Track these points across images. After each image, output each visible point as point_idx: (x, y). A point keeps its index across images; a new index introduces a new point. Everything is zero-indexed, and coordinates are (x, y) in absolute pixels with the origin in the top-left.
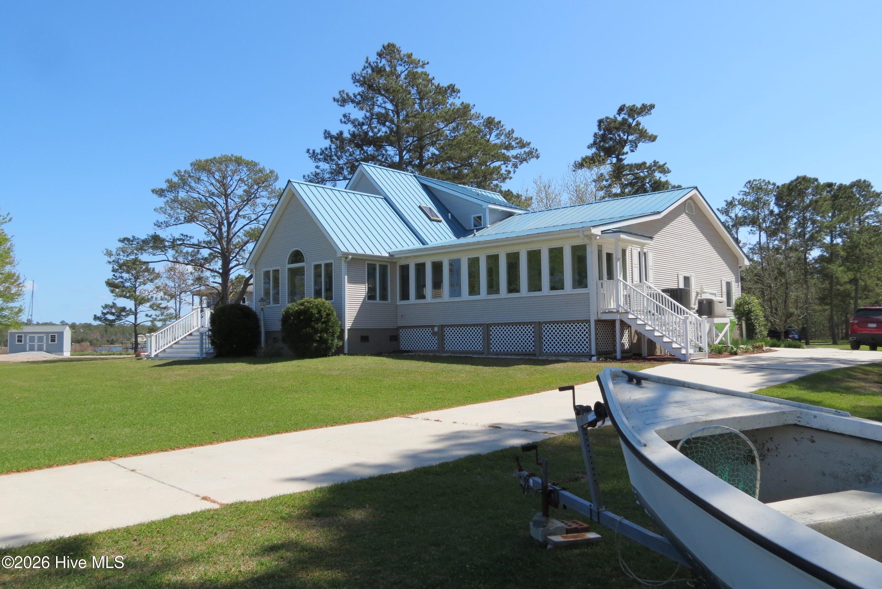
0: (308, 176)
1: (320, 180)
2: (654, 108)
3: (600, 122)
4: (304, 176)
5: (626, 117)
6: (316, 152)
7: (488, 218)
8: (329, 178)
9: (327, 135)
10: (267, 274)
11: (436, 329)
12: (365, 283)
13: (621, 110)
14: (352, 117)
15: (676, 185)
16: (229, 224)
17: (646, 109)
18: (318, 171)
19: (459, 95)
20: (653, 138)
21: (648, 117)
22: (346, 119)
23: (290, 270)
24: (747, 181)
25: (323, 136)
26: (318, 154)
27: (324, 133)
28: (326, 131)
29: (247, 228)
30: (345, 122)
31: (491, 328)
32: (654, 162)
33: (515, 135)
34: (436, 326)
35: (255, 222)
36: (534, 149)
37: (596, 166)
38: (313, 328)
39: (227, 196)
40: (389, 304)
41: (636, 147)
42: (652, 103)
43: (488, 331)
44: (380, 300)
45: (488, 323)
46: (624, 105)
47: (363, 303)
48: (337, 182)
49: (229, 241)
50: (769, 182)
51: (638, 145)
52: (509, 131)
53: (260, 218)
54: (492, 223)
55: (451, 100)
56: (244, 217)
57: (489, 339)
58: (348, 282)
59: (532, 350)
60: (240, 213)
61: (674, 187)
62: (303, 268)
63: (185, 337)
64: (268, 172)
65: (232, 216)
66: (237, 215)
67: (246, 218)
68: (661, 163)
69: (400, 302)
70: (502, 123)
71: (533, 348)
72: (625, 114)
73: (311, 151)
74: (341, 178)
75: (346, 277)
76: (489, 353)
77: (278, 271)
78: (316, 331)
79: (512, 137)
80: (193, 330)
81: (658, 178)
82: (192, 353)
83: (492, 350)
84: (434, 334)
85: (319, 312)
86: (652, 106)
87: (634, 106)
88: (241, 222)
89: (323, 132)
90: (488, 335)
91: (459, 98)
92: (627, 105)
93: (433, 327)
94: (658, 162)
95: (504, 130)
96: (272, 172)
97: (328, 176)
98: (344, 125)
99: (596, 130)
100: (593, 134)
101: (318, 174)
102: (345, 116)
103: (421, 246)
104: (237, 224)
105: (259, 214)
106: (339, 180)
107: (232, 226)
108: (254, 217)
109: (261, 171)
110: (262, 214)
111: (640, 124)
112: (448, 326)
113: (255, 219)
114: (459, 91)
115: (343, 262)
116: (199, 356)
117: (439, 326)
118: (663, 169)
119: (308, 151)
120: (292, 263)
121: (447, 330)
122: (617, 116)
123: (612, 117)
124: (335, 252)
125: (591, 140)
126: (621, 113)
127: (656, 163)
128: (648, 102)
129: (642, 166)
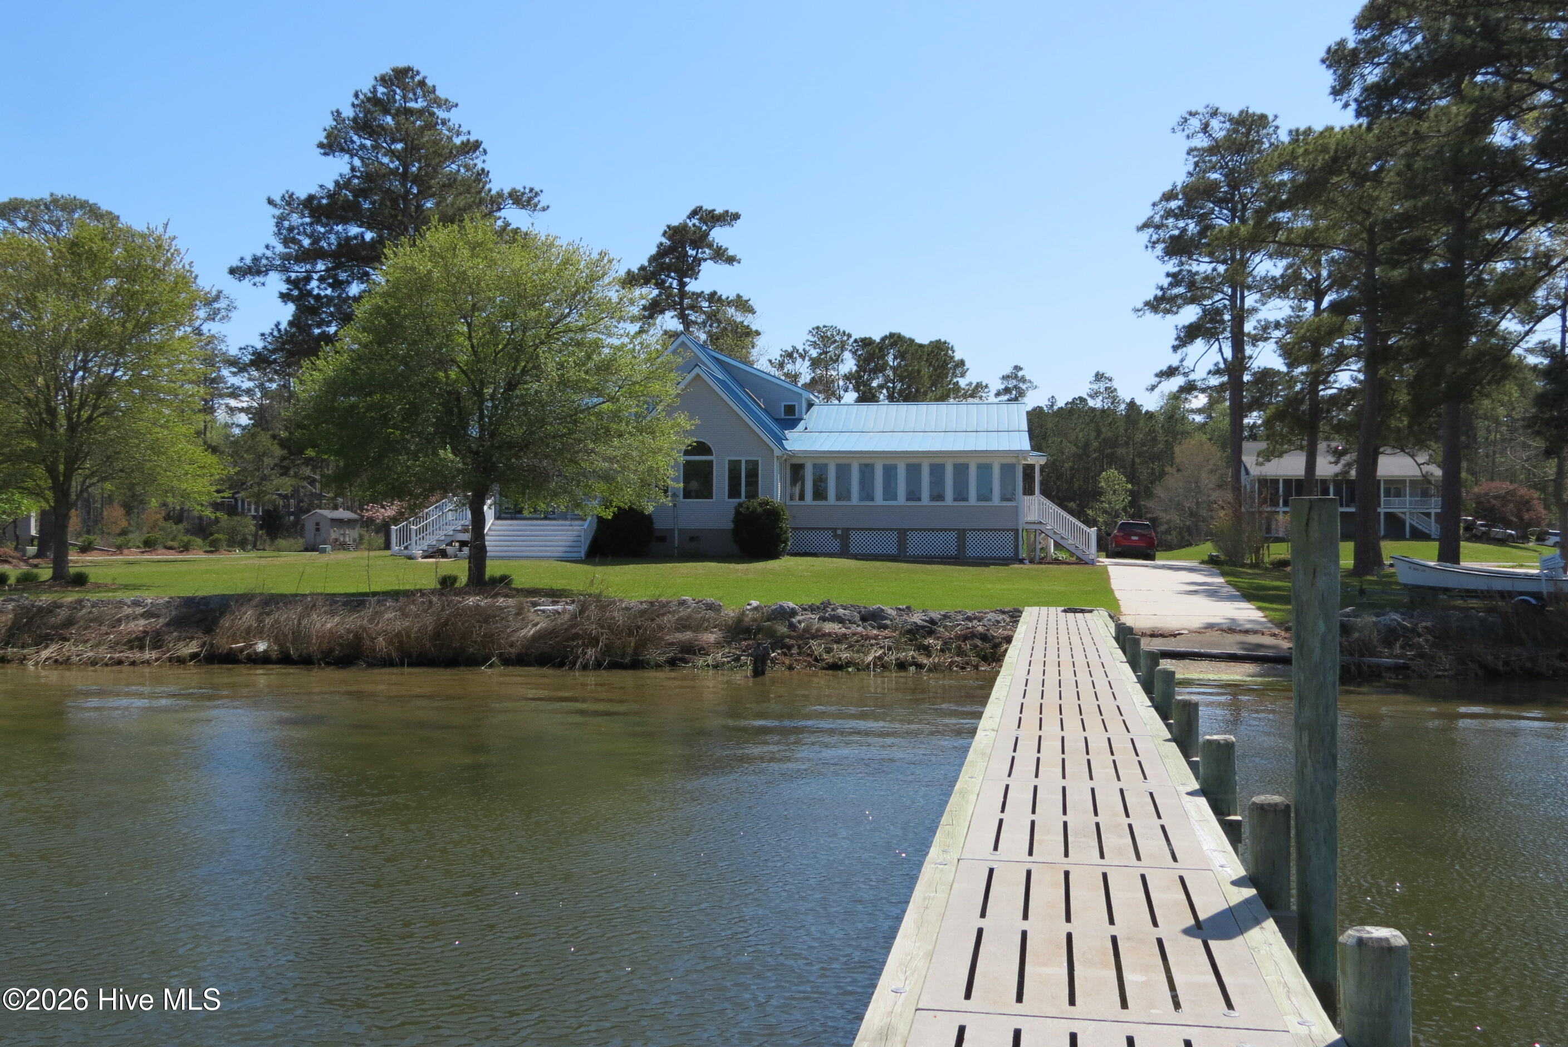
2: (739, 218)
3: (669, 228)
5: (698, 224)
11: (839, 532)
13: (694, 213)
17: (728, 218)
20: (731, 260)
21: (726, 229)
24: (815, 326)
31: (905, 536)
32: (737, 295)
34: (836, 529)
41: (703, 267)
42: (737, 211)
46: (701, 208)
50: (844, 332)
51: (706, 265)
68: (744, 298)
72: (699, 220)
84: (836, 536)
86: (736, 217)
87: (714, 210)
92: (704, 208)
94: (741, 296)
99: (661, 238)
100: (657, 243)
112: (854, 529)
114: (485, 152)
117: (843, 529)
118: (744, 306)
121: (852, 533)
122: (688, 221)
123: (682, 222)
125: (653, 251)
126: (693, 217)
127: (739, 296)
128: (732, 210)
129: (713, 298)
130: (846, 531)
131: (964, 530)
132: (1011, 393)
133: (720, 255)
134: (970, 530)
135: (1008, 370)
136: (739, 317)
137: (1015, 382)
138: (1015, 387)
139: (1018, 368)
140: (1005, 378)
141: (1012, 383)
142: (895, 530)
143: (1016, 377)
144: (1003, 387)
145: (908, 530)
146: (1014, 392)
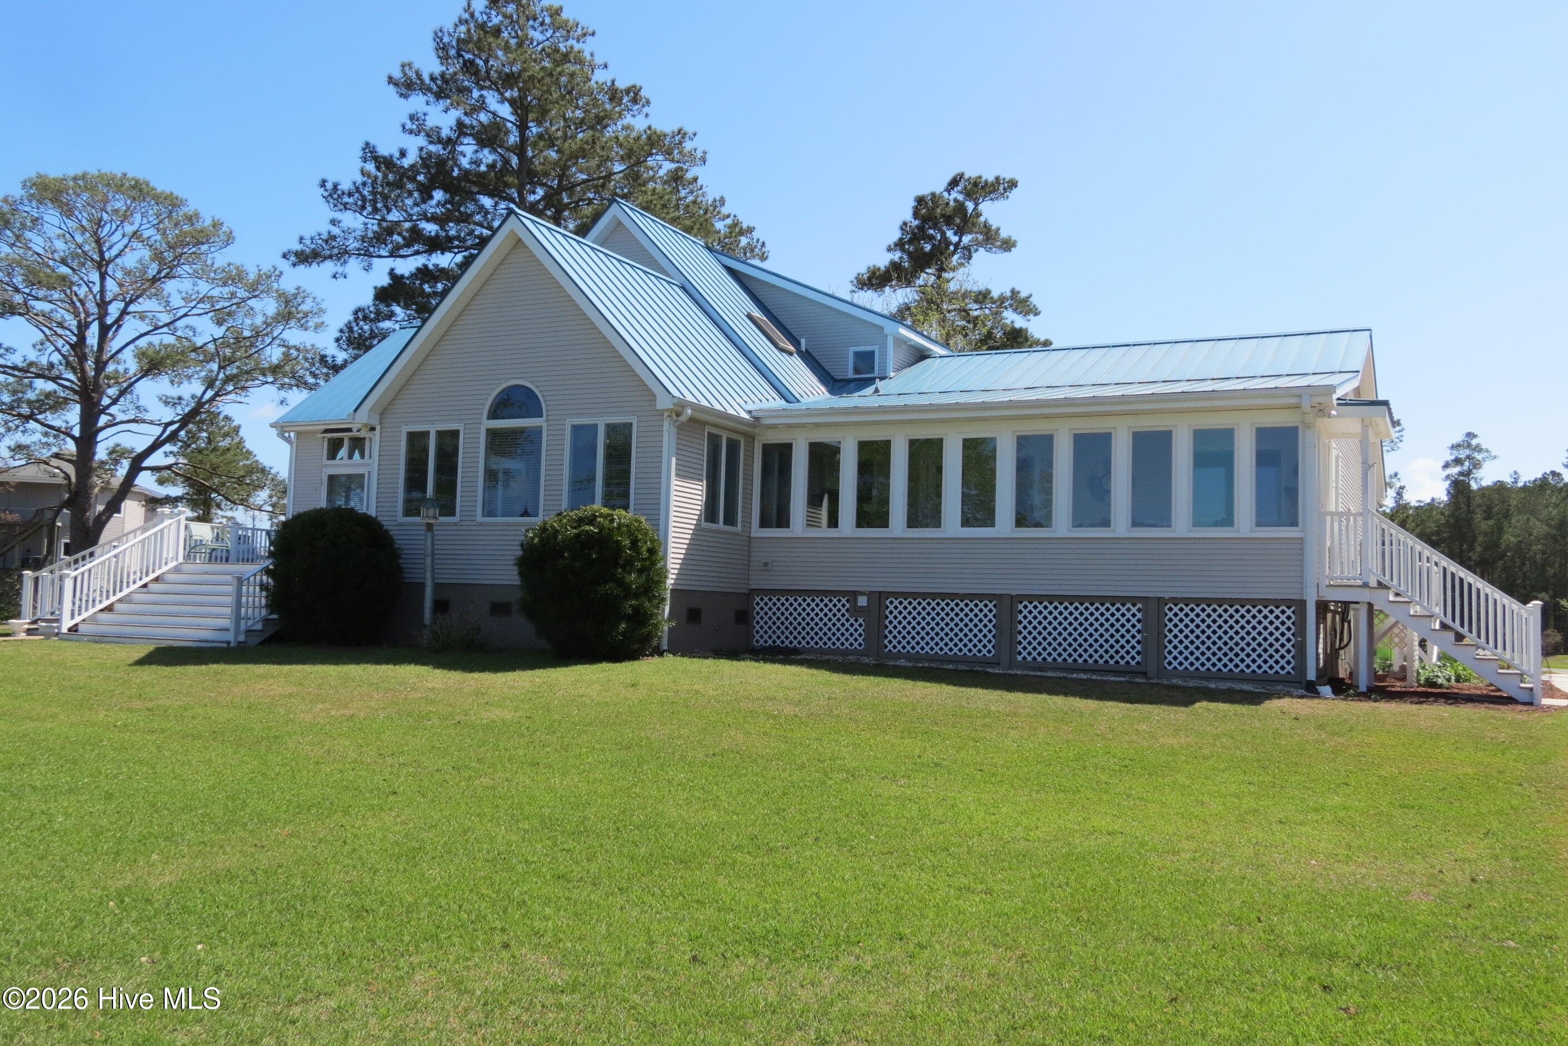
0: (312, 239)
1: (336, 251)
2: (1016, 186)
3: (920, 200)
4: (301, 239)
5: (960, 197)
6: (339, 187)
7: (892, 357)
8: (358, 249)
9: (369, 152)
10: (416, 441)
11: (862, 601)
12: (702, 481)
13: (954, 183)
14: (431, 122)
15: (1042, 339)
16: (104, 330)
17: (1001, 187)
18: (335, 231)
19: (645, 110)
20: (1008, 245)
21: (1001, 203)
22: (416, 124)
23: (493, 435)
25: (361, 154)
26: (343, 193)
27: (364, 149)
28: (367, 144)
29: (142, 343)
30: (411, 132)
31: (1021, 607)
32: (1013, 291)
33: (725, 211)
34: (862, 593)
35: (165, 330)
36: (758, 240)
37: (891, 286)
38: (621, 583)
39: (102, 265)
40: (737, 534)
41: (970, 258)
42: (1013, 177)
43: (1014, 612)
44: (725, 523)
45: (1014, 593)
47: (698, 530)
48: (375, 260)
49: (100, 365)
51: (974, 255)
52: (715, 200)
53: (179, 324)
54: (898, 369)
55: (628, 120)
56: (142, 316)
57: (1014, 632)
58: (677, 475)
59: (1133, 663)
60: (132, 308)
61: (1037, 342)
62: (539, 431)
63: (145, 586)
64: (208, 222)
65: (114, 310)
66: (124, 312)
67: (147, 321)
68: (1023, 294)
69: (757, 532)
70: (700, 182)
71: (1138, 658)
72: (961, 193)
73: (329, 185)
74: (383, 253)
75: (674, 460)
76: (1012, 664)
77: (455, 434)
78: (628, 593)
79: (719, 213)
80: (164, 569)
81: (1008, 322)
82: (198, 627)
83: (1020, 658)
84: (855, 611)
85: (634, 543)
86: (1013, 184)
87: (980, 177)
88: (131, 328)
89: (361, 144)
90: (1014, 622)
91: (647, 115)
92: (967, 175)
93: (853, 595)
94: (1018, 293)
95: (703, 195)
96: (217, 225)
97: (356, 245)
98: (407, 136)
99: (908, 215)
100: (900, 223)
101: (334, 238)
102: (412, 118)
103: (780, 403)
104: (121, 331)
105: (179, 315)
106: (379, 256)
107: (111, 333)
108: (165, 318)
109: (190, 219)
110: (185, 315)
111: (981, 215)
112: (896, 595)
113: (167, 325)
114: (648, 102)
115: (666, 424)
116: (230, 636)
117: (870, 594)
118: (1023, 305)
119: (323, 183)
120: (494, 418)
121: (891, 604)
122: (946, 194)
123: (938, 192)
124: (653, 397)
125: (896, 235)
126: (953, 189)
127: (1014, 293)
128: (1007, 175)
129: (983, 297)
130: (879, 598)
131: (1161, 601)
132: (1462, 464)
133: (990, 237)
134: (1176, 601)
135: (1459, 438)
136: (1018, 321)
137: (1467, 452)
138: (1468, 457)
139: (1471, 435)
140: (1454, 447)
141: (1463, 454)
142: (991, 597)
143: (1469, 446)
144: (1453, 457)
145: (1020, 597)
146: (1467, 464)
